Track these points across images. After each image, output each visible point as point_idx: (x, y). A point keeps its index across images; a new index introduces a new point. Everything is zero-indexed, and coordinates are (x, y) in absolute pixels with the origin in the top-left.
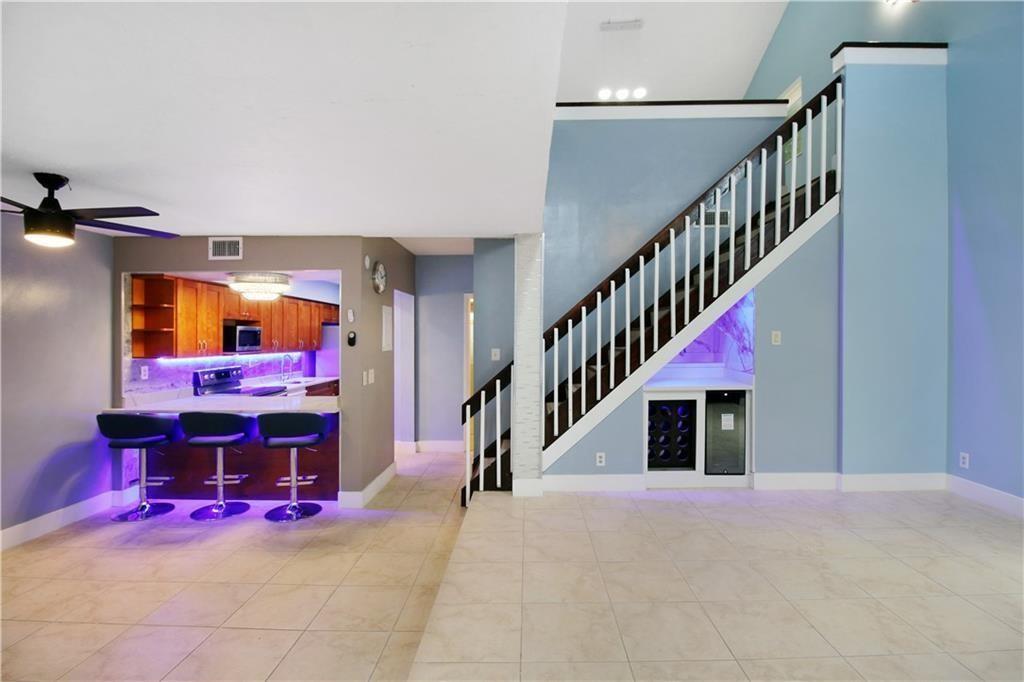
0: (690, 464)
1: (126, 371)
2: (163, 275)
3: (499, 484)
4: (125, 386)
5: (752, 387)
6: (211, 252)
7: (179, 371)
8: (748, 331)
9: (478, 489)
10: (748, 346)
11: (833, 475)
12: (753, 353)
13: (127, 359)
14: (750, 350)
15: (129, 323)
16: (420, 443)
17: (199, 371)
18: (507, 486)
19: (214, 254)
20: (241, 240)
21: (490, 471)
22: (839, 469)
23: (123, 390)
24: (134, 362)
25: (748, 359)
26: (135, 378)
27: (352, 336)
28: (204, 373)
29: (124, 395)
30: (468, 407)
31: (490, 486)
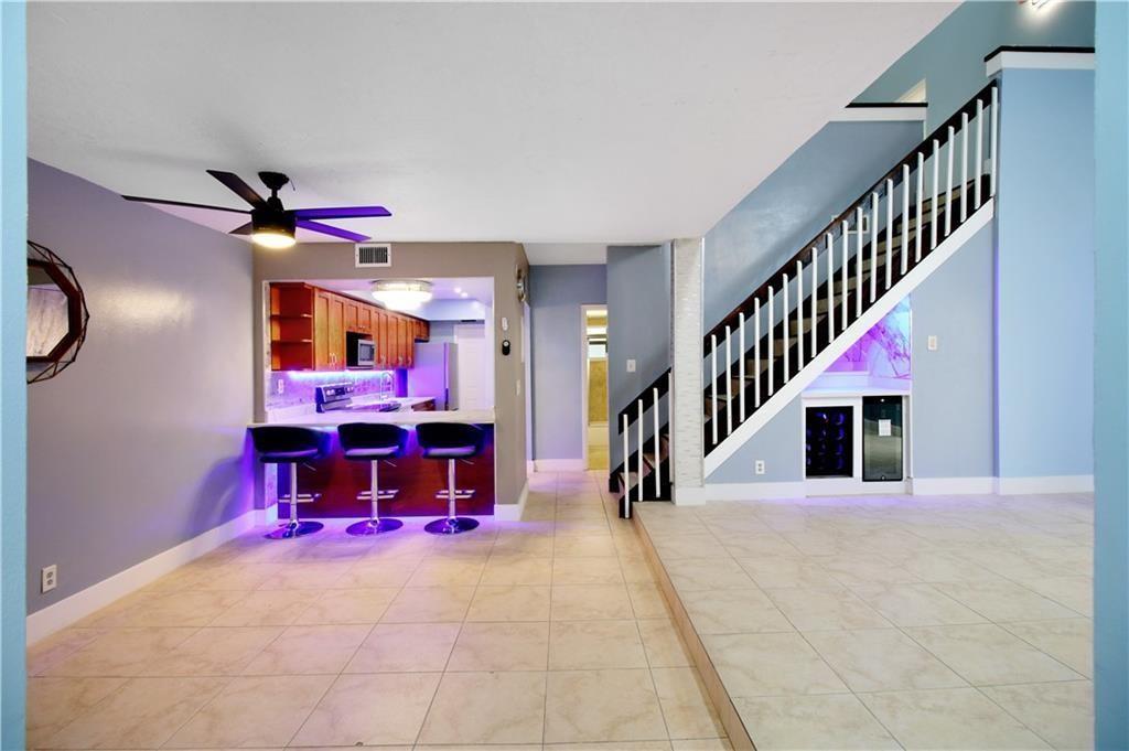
0: (847, 471)
1: (267, 384)
2: (304, 283)
3: (658, 493)
4: (267, 400)
5: (909, 393)
6: (357, 259)
7: (304, 386)
8: (902, 336)
9: (637, 500)
10: (902, 352)
11: (990, 479)
12: (909, 358)
13: (268, 371)
14: (905, 355)
15: (269, 334)
16: (537, 461)
17: (322, 387)
18: (667, 495)
19: (361, 262)
20: (389, 247)
21: (649, 481)
22: (995, 472)
23: (266, 404)
24: (273, 375)
25: (902, 365)
26: (274, 393)
27: (506, 344)
28: (326, 389)
29: (267, 409)
30: (625, 416)
31: (649, 495)
